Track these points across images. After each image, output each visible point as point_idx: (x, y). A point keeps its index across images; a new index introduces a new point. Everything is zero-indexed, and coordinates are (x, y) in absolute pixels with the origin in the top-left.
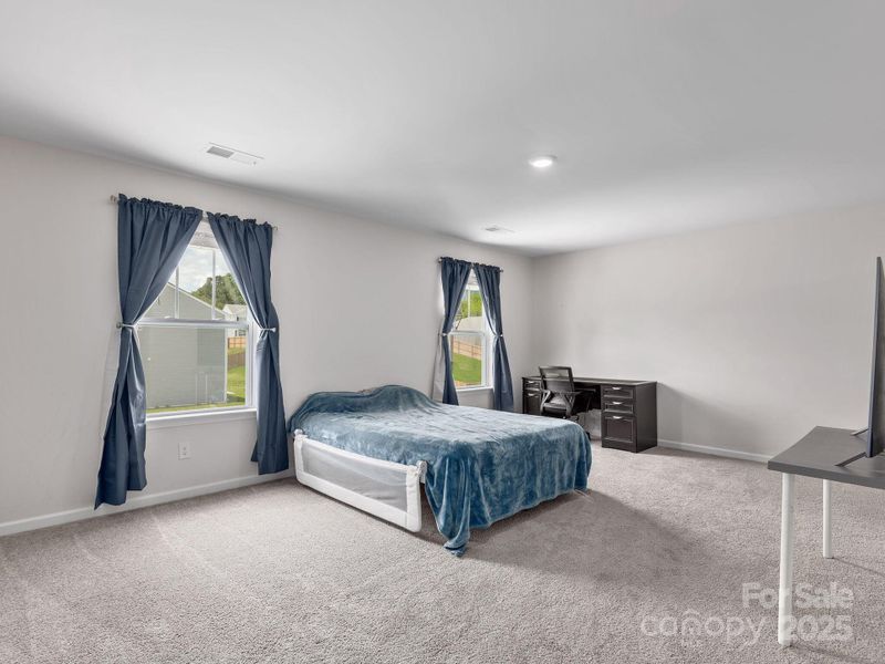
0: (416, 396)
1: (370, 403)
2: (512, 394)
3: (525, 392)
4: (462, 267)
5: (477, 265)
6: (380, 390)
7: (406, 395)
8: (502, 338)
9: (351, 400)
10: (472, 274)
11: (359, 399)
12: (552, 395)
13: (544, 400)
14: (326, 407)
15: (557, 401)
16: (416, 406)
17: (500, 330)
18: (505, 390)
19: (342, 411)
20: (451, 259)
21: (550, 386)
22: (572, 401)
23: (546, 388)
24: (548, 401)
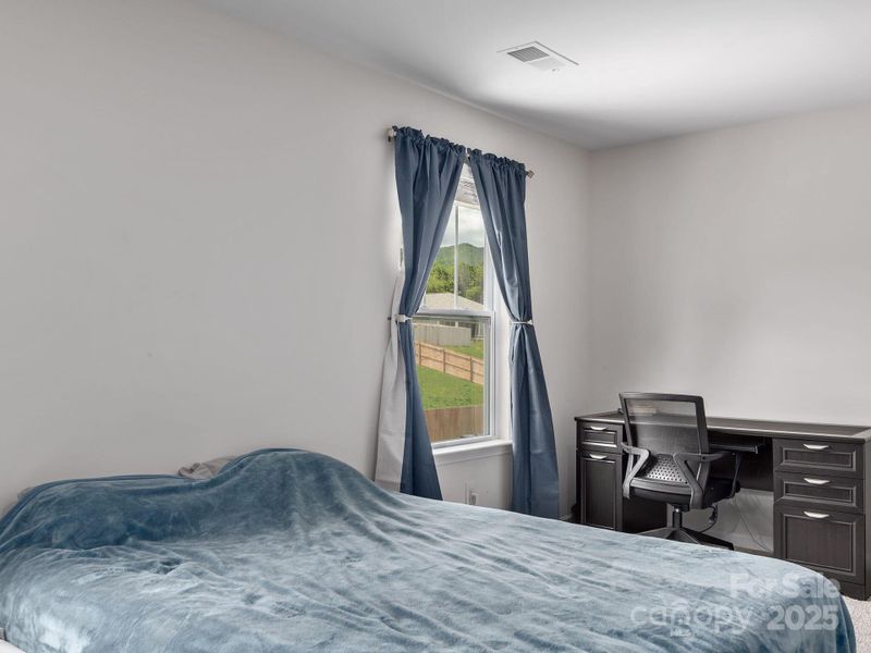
0: (336, 480)
1: (209, 507)
2: (553, 455)
3: (582, 452)
4: (444, 156)
5: (476, 153)
6: (238, 464)
7: (310, 478)
8: (530, 329)
9: (151, 503)
10: (466, 175)
11: (175, 497)
12: (652, 462)
13: (632, 471)
14: (71, 528)
15: (663, 476)
16: (338, 510)
17: (525, 309)
18: (539, 448)
19: (119, 541)
20: (417, 133)
21: (643, 438)
22: (702, 474)
23: (635, 444)
24: (641, 474)
